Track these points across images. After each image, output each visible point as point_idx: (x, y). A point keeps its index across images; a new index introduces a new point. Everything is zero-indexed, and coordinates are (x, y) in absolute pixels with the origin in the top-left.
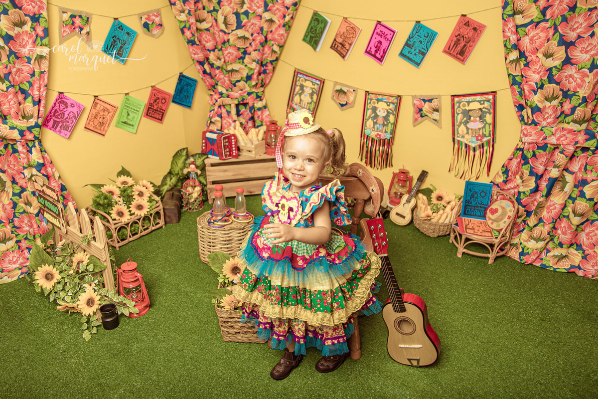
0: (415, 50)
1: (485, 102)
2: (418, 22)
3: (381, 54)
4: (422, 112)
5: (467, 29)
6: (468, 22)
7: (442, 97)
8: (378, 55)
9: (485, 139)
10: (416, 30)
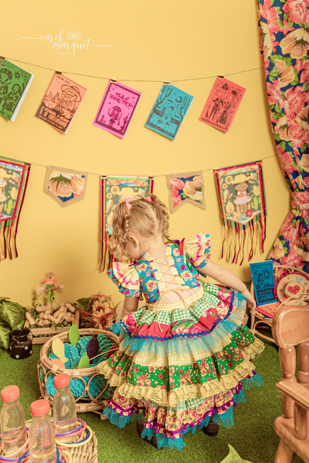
0: (166, 118)
1: (252, 174)
2: (167, 84)
3: (122, 124)
4: (182, 194)
5: (225, 93)
6: (226, 84)
7: (204, 173)
8: (115, 126)
9: (254, 214)
10: (165, 93)
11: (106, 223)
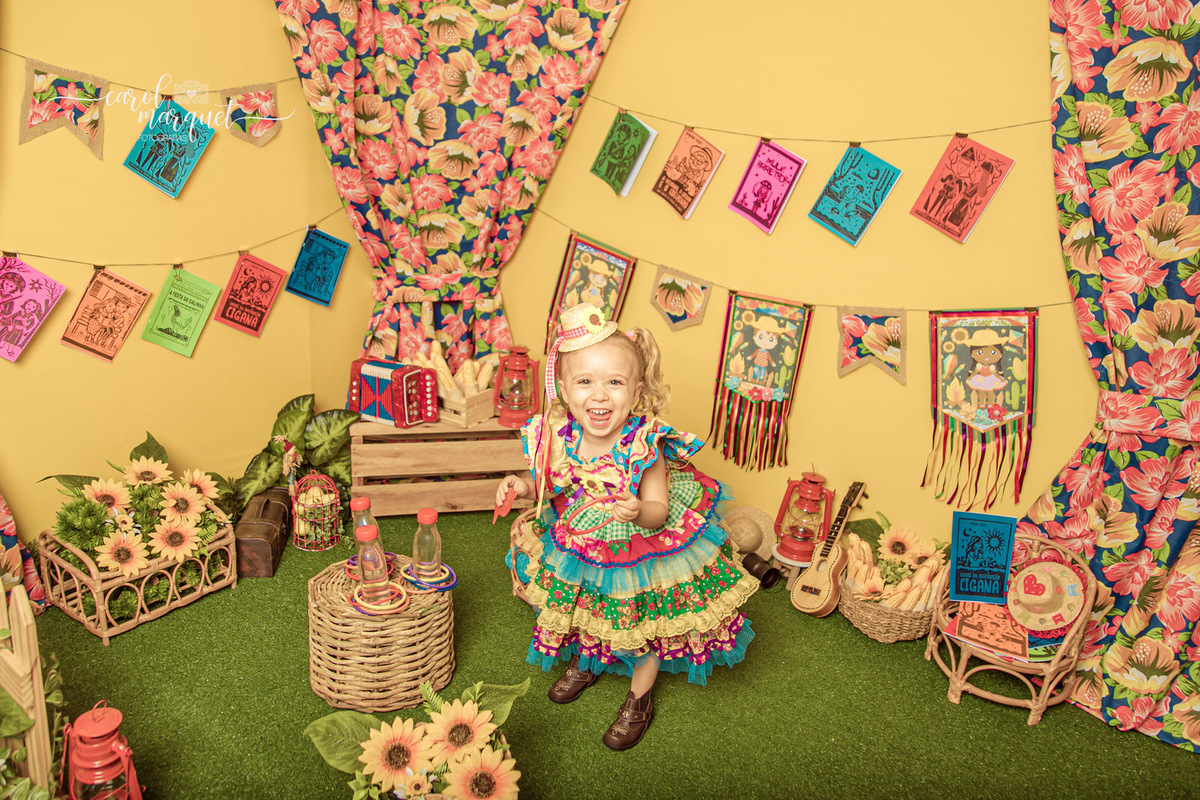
0: (847, 205)
2: (855, 145)
3: (769, 210)
4: (860, 345)
5: (969, 166)
6: (972, 150)
7: (909, 314)
8: (760, 212)
9: (1009, 417)
10: (850, 162)
11: (727, 369)
